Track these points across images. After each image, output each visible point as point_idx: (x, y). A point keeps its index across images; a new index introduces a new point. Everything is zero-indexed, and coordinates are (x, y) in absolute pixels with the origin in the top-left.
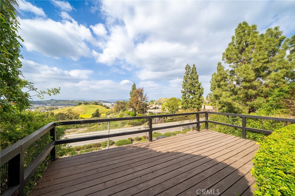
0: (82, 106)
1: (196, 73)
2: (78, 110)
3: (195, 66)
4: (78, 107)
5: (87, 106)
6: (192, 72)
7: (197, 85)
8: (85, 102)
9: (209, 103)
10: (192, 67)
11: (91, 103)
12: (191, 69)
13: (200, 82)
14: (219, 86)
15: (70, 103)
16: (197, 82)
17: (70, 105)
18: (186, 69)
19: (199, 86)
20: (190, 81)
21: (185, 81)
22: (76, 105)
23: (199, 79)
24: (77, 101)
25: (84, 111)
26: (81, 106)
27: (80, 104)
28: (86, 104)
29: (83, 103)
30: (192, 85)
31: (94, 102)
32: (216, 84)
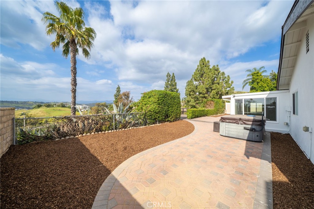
0: (44, 109)
1: (175, 80)
2: (37, 113)
3: (174, 75)
4: (36, 110)
5: (50, 108)
6: (172, 80)
7: (175, 91)
8: (47, 104)
9: (184, 105)
10: (172, 75)
11: (55, 105)
12: (171, 76)
13: (177, 88)
14: (190, 95)
15: (21, 105)
16: (175, 88)
17: (20, 107)
18: (167, 77)
19: (177, 91)
20: (170, 87)
21: (166, 87)
22: (33, 108)
23: (177, 86)
24: (31, 103)
25: (46, 114)
26: (42, 109)
27: (39, 106)
28: (48, 106)
29: (45, 106)
30: (172, 90)
31: (60, 104)
32: (188, 93)
